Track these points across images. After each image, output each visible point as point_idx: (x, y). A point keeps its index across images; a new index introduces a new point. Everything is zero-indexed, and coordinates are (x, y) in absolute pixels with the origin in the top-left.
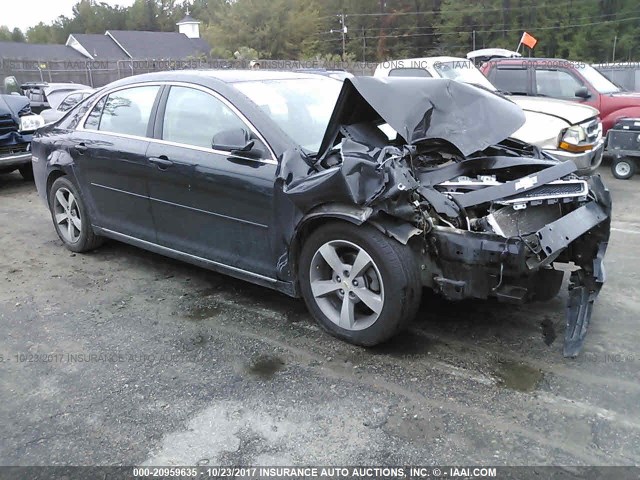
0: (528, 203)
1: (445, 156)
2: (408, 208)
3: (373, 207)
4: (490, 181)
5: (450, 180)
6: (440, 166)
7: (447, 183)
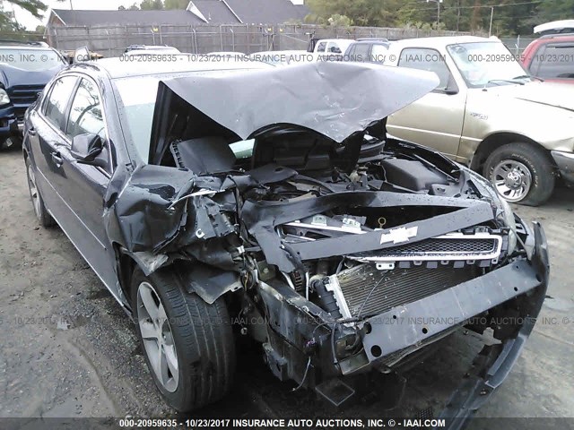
0: (397, 263)
1: (301, 187)
2: (227, 256)
3: (167, 254)
4: (352, 225)
5: (301, 221)
6: (291, 200)
7: (297, 224)
